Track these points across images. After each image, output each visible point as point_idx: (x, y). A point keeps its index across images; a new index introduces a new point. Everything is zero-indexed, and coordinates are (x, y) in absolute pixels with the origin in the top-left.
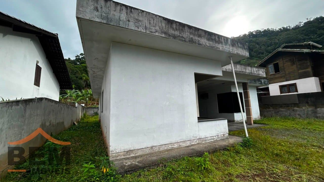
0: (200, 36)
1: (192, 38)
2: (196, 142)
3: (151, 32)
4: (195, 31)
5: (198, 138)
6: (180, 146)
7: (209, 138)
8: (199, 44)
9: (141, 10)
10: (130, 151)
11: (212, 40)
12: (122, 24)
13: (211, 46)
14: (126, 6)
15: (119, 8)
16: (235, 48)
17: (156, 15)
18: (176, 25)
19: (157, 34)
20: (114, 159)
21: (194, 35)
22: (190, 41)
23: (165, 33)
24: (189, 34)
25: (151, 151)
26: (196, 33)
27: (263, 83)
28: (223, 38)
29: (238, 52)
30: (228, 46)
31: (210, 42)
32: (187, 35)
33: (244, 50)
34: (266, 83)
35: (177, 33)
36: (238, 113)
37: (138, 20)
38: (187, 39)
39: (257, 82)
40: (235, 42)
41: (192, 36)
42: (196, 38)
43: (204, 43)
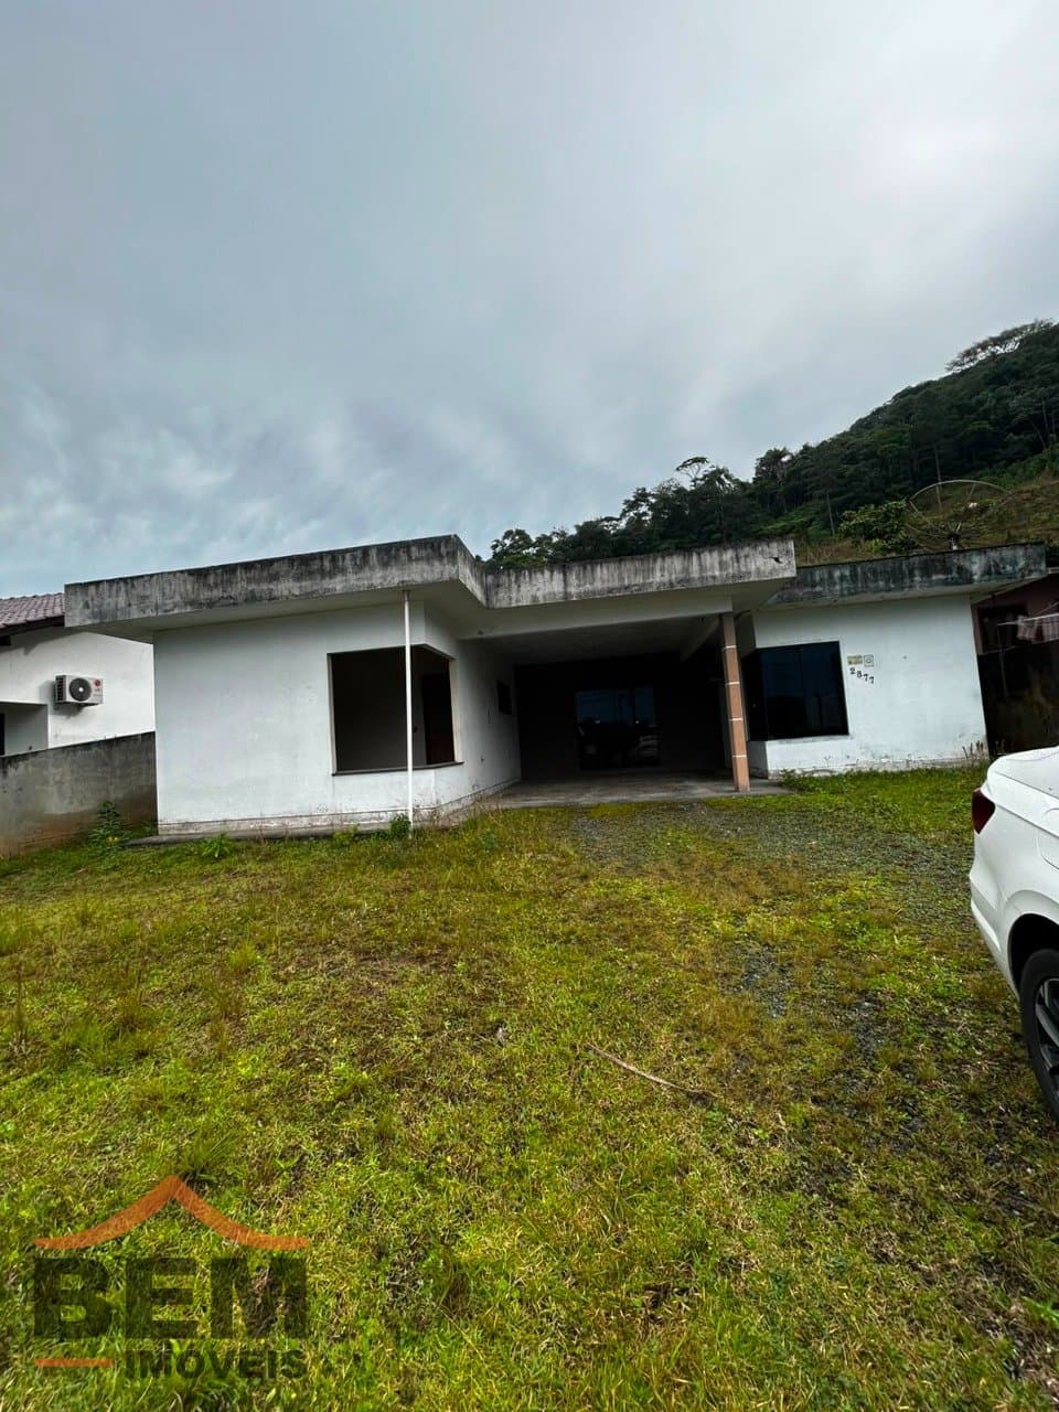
0: (275, 578)
1: (252, 591)
2: (325, 820)
3: (166, 611)
4: (262, 570)
5: (329, 812)
6: (284, 825)
7: (364, 816)
8: (272, 599)
9: (147, 575)
10: (187, 824)
11: (311, 574)
12: (120, 617)
13: (307, 594)
14: (124, 580)
15: (92, 589)
16: (394, 570)
17: (174, 573)
18: (216, 575)
19: (176, 611)
20: (165, 832)
21: (259, 581)
22: (246, 600)
23: (192, 603)
24: (244, 584)
25: (223, 828)
26: (265, 574)
27: (982, 576)
28: (348, 556)
29: (406, 578)
30: (367, 573)
31: (304, 584)
32: (240, 587)
33: (437, 564)
34: (1009, 568)
35: (217, 593)
36: (793, 740)
37: (144, 597)
38: (240, 599)
39: (922, 577)
40: (398, 550)
41: (253, 586)
42: (264, 586)
43: (285, 593)
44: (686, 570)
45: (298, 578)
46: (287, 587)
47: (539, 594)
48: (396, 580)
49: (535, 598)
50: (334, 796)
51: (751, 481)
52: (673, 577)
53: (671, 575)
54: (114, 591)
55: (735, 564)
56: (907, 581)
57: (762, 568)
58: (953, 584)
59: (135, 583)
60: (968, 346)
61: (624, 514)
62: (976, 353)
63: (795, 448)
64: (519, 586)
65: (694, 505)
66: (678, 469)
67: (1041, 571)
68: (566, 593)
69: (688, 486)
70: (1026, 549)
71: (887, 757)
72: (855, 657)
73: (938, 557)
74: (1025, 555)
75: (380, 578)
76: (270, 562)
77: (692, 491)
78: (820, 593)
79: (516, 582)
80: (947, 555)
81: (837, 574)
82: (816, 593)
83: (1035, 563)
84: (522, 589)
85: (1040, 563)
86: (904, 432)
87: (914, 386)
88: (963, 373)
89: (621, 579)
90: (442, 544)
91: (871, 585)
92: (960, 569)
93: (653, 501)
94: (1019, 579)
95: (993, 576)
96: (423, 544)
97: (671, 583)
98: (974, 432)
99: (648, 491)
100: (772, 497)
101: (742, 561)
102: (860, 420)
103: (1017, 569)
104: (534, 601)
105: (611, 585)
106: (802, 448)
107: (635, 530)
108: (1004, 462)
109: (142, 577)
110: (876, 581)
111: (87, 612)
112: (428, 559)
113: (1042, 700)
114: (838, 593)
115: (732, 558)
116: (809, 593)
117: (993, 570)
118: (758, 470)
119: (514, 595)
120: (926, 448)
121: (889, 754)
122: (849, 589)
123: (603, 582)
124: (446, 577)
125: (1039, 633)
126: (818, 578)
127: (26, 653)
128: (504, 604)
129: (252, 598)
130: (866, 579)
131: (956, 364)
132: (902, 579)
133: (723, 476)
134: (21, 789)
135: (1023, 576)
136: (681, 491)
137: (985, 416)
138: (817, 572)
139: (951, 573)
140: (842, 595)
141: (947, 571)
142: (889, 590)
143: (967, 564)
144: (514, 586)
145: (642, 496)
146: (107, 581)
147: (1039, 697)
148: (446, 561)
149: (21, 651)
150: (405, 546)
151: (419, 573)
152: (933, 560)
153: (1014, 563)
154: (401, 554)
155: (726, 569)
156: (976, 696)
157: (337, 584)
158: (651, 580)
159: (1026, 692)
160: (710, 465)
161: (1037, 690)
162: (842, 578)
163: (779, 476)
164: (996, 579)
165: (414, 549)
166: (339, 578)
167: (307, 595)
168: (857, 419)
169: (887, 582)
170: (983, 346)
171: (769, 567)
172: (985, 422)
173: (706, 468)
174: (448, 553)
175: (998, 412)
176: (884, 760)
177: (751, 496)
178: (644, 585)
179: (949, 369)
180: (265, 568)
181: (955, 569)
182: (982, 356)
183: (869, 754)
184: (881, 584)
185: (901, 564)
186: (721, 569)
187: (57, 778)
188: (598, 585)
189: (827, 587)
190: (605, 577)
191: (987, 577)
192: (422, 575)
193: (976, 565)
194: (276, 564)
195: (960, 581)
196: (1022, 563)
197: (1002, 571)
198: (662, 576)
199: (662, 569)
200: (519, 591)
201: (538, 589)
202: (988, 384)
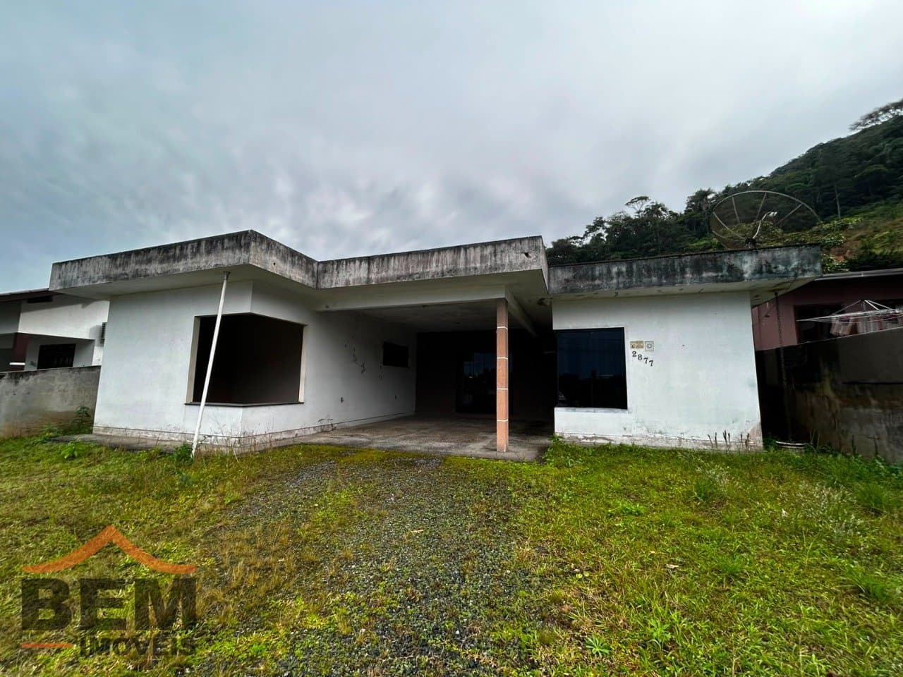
0: (149, 261)
1: (137, 270)
2: (177, 437)
3: (94, 282)
8: (146, 275)
11: (168, 259)
14: (78, 260)
15: (64, 266)
19: (99, 282)
20: (96, 432)
21: (141, 263)
22: (133, 276)
23: (107, 277)
24: (133, 265)
26: (145, 258)
27: (753, 274)
28: (190, 246)
29: (219, 263)
30: (198, 258)
31: (164, 265)
32: (132, 267)
33: (237, 251)
34: (781, 268)
35: (120, 271)
36: (577, 409)
37: (85, 273)
38: (130, 275)
39: (692, 274)
40: (217, 242)
41: (137, 267)
42: (143, 267)
43: (153, 272)
44: (455, 262)
45: (162, 262)
46: (155, 268)
47: (351, 279)
48: (213, 264)
49: (348, 281)
50: (184, 420)
51: (683, 213)
52: (445, 267)
53: (443, 265)
54: (73, 267)
55: (493, 259)
56: (678, 278)
57: (514, 262)
58: (723, 281)
59: (83, 262)
60: (870, 110)
61: (586, 235)
62: (878, 116)
63: (719, 189)
64: (338, 273)
65: (637, 229)
66: (627, 204)
67: (816, 271)
68: (368, 278)
69: (633, 215)
70: (800, 250)
71: (660, 433)
72: (637, 342)
73: (710, 256)
74: (798, 256)
75: (206, 262)
76: (148, 250)
77: (636, 220)
78: (599, 285)
79: (337, 269)
80: (718, 255)
81: (615, 270)
82: (595, 285)
83: (809, 264)
84: (340, 274)
85: (814, 263)
86: (809, 175)
87: (825, 142)
88: (864, 131)
89: (407, 268)
90: (243, 238)
91: (645, 280)
92: (731, 268)
93: (608, 226)
94: (793, 278)
95: (764, 275)
96: (231, 237)
97: (443, 273)
98: (871, 174)
99: (603, 219)
100: (698, 224)
101: (499, 256)
102: (779, 168)
103: (790, 269)
104: (347, 284)
105: (399, 273)
106: (724, 189)
107: (594, 245)
108: (898, 195)
109: (86, 259)
110: (650, 276)
111: (59, 281)
112: (233, 249)
113: (831, 394)
114: (615, 287)
115: (491, 253)
116: (589, 285)
117: (764, 269)
118: (689, 204)
119: (334, 279)
120: (828, 185)
121: (663, 431)
122: (624, 283)
123: (394, 270)
124: (242, 262)
125: (854, 329)
126: (597, 273)
127: (83, 307)
128: (328, 286)
129: (137, 275)
130: (640, 275)
131: (859, 124)
132: (674, 275)
133: (660, 209)
134: (28, 393)
135: (796, 275)
136: (628, 219)
137: (882, 160)
138: (597, 268)
139: (722, 271)
140: (618, 288)
141: (718, 268)
142: (661, 285)
143: (736, 263)
144: (335, 272)
145: (599, 223)
146: (71, 261)
147: (828, 391)
148: (243, 249)
149: (80, 306)
150: (221, 239)
151: (228, 258)
152: (705, 259)
153: (787, 263)
154: (219, 244)
155: (486, 262)
156: (752, 385)
157: (181, 266)
158: (428, 270)
159: (818, 385)
160: (651, 201)
161: (827, 384)
162: (619, 273)
163: (704, 208)
164: (767, 277)
165: (226, 241)
166: (183, 262)
167: (165, 274)
168: (777, 167)
169: (660, 278)
170: (886, 110)
171: (520, 261)
172: (881, 165)
173: (648, 204)
174: (245, 244)
175: (894, 157)
176: (658, 436)
177: (682, 223)
178: (423, 273)
179: (853, 129)
180: (144, 254)
181: (725, 268)
182: (884, 118)
183: (645, 428)
184: (654, 279)
185: (674, 262)
186: (481, 262)
187: (62, 388)
188: (391, 273)
189: (605, 281)
190: (396, 267)
191: (757, 276)
192: (228, 260)
193: (748, 264)
194: (151, 251)
195: (730, 278)
196: (795, 264)
197: (774, 270)
198: (437, 266)
199: (438, 261)
200: (338, 276)
201: (350, 275)
202: (886, 137)
